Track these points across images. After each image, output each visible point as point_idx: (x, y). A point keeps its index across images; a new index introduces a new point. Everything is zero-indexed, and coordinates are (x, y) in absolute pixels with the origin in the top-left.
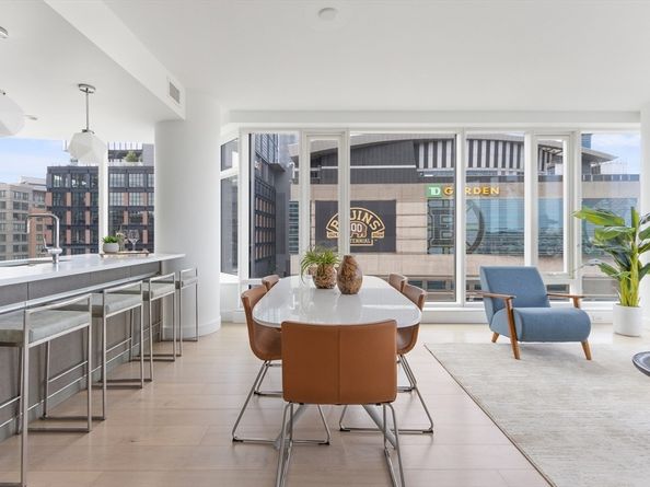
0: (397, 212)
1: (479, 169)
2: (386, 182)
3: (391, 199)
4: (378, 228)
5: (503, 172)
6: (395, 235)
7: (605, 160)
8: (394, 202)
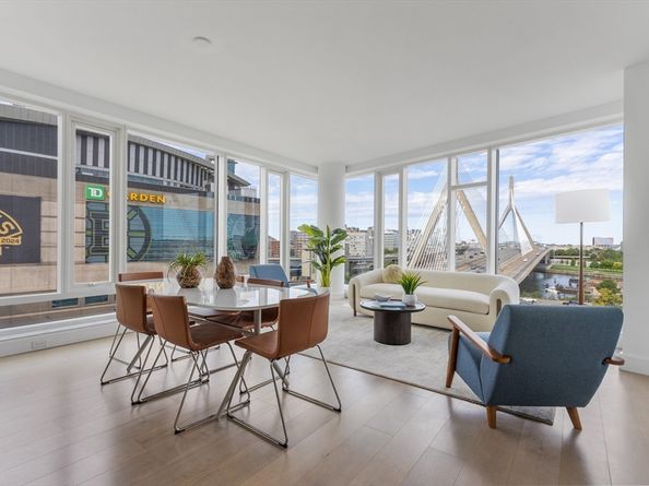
0: (43, 213)
1: (136, 174)
2: (23, 173)
3: (34, 195)
4: (11, 232)
5: (169, 183)
6: (39, 241)
7: (243, 185)
8: (39, 200)
